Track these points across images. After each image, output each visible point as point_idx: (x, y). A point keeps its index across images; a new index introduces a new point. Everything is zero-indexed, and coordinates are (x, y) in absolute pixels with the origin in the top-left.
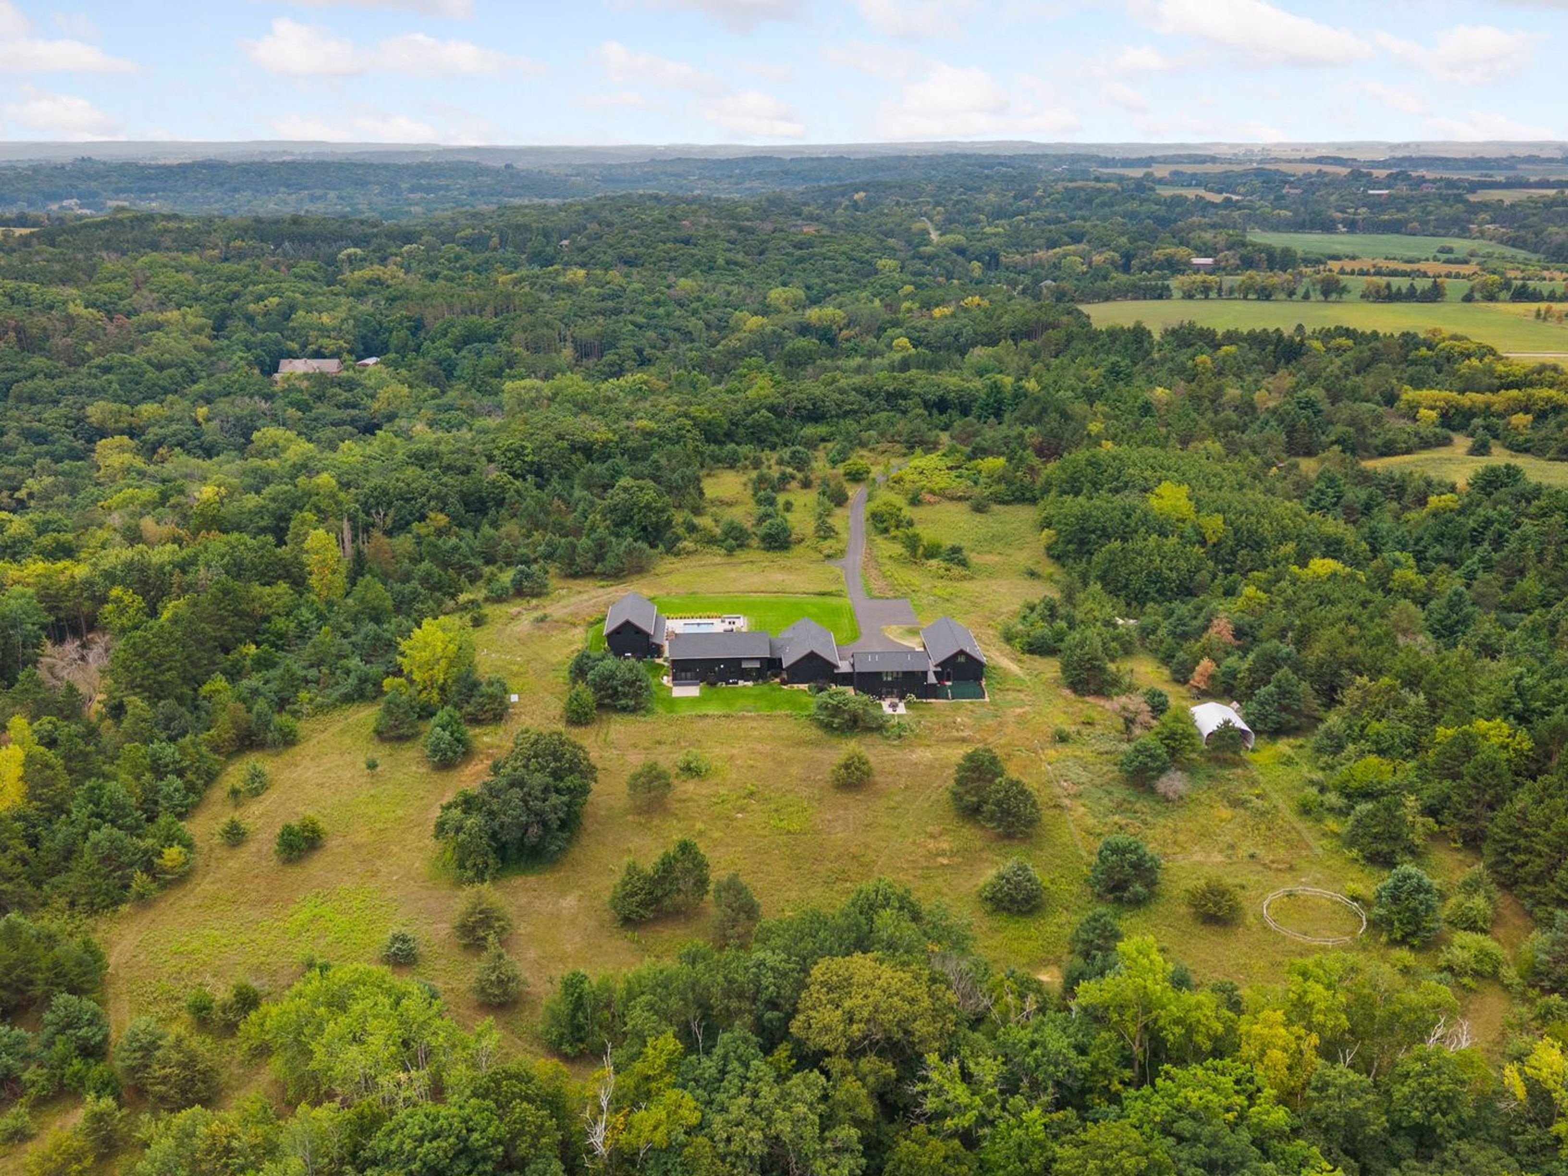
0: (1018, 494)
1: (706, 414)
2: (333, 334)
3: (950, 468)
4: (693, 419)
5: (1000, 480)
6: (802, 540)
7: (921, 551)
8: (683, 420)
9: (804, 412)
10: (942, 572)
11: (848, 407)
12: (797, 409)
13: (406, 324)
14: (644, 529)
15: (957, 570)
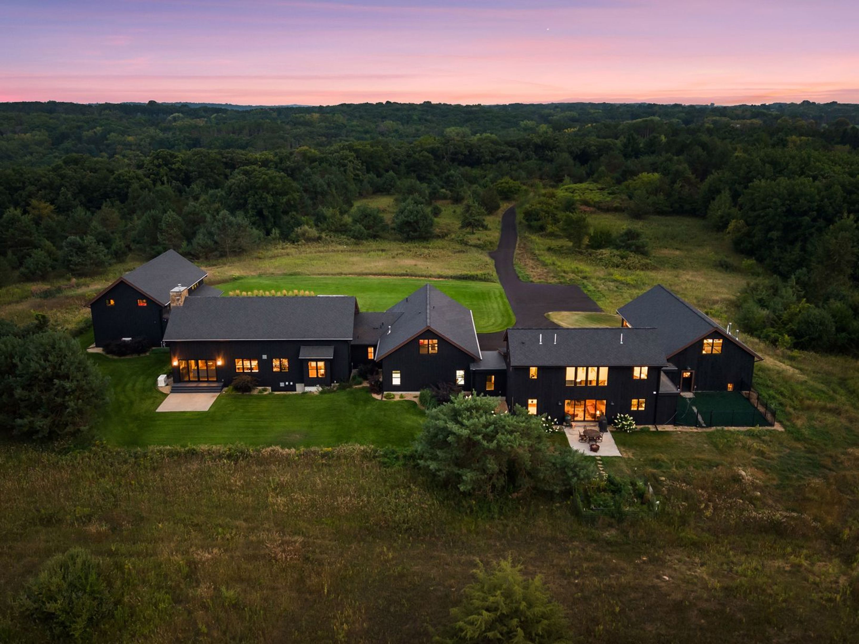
0: (677, 205)
1: (368, 147)
2: (133, 147)
3: (602, 189)
4: (356, 151)
5: (656, 191)
6: (446, 235)
7: (586, 241)
8: (347, 152)
9: (461, 157)
10: (616, 260)
11: (500, 155)
12: (455, 154)
13: (187, 141)
14: (260, 213)
15: (634, 259)
